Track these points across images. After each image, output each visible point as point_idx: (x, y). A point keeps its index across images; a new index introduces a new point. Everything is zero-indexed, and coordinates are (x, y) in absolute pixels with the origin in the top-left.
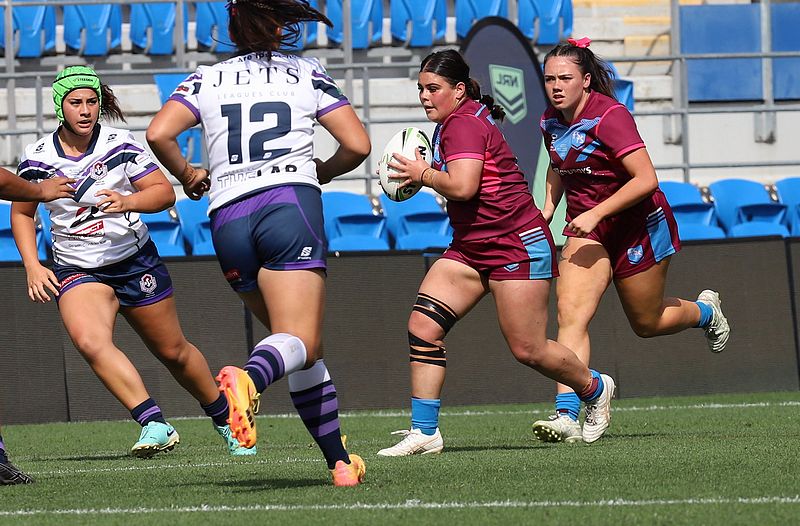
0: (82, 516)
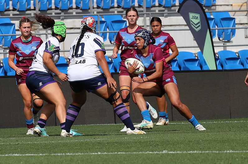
0: (61, 156)
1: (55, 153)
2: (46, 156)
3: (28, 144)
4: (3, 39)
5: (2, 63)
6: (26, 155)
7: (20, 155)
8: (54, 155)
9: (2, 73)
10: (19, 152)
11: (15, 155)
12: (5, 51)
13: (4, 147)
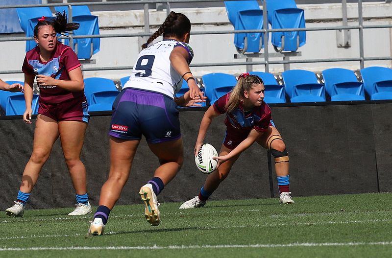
1: (376, 241)
2: (360, 246)
3: (329, 225)
4: (283, 37)
5: (282, 80)
6: (324, 244)
7: (314, 245)
8: (375, 245)
9: (281, 98)
10: (311, 239)
11: (305, 245)
12: (286, 59)
13: (285, 231)
